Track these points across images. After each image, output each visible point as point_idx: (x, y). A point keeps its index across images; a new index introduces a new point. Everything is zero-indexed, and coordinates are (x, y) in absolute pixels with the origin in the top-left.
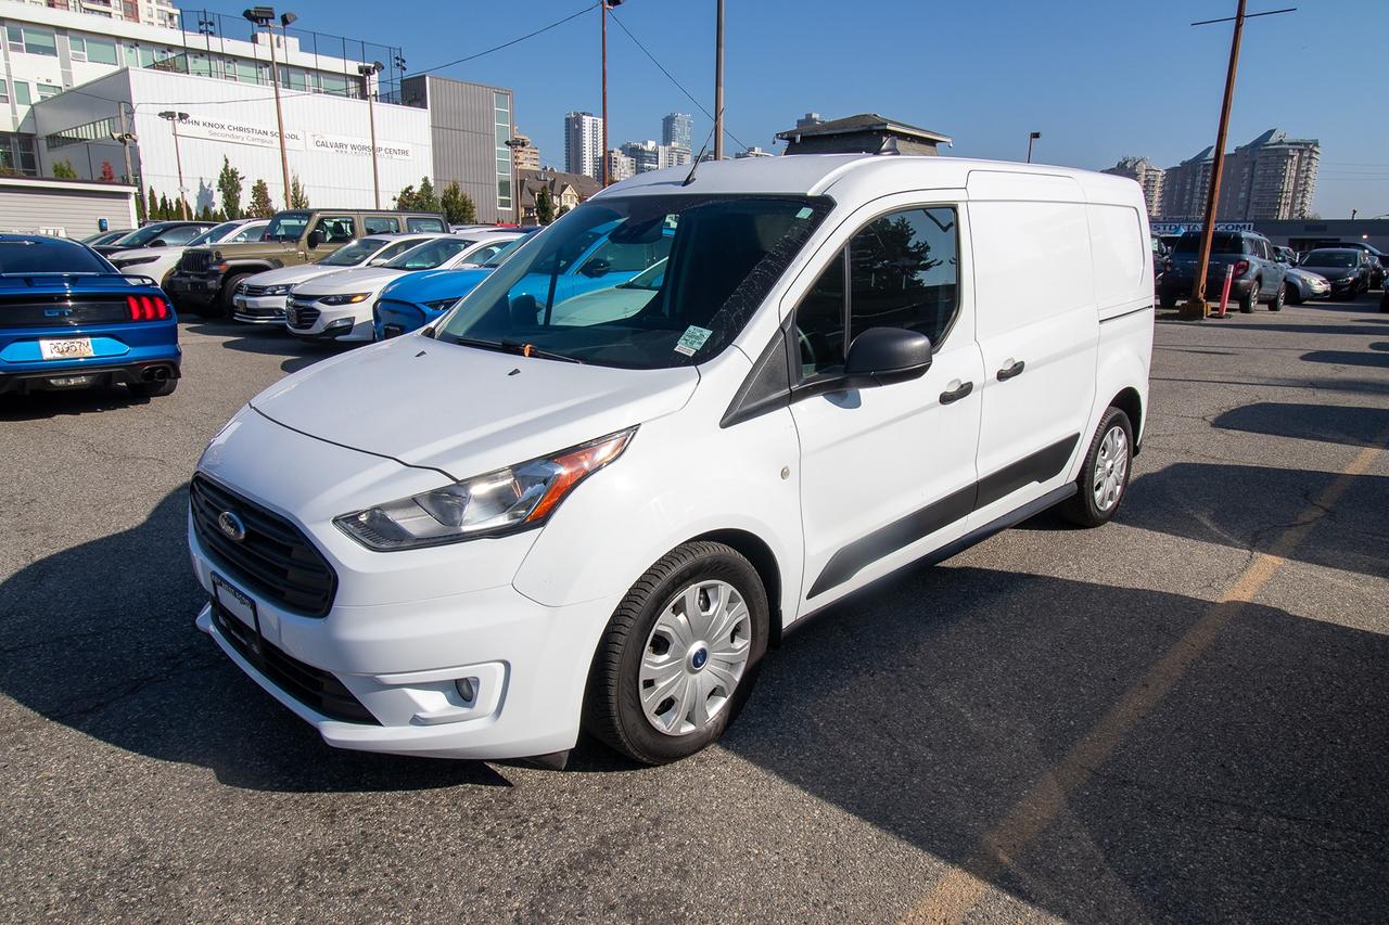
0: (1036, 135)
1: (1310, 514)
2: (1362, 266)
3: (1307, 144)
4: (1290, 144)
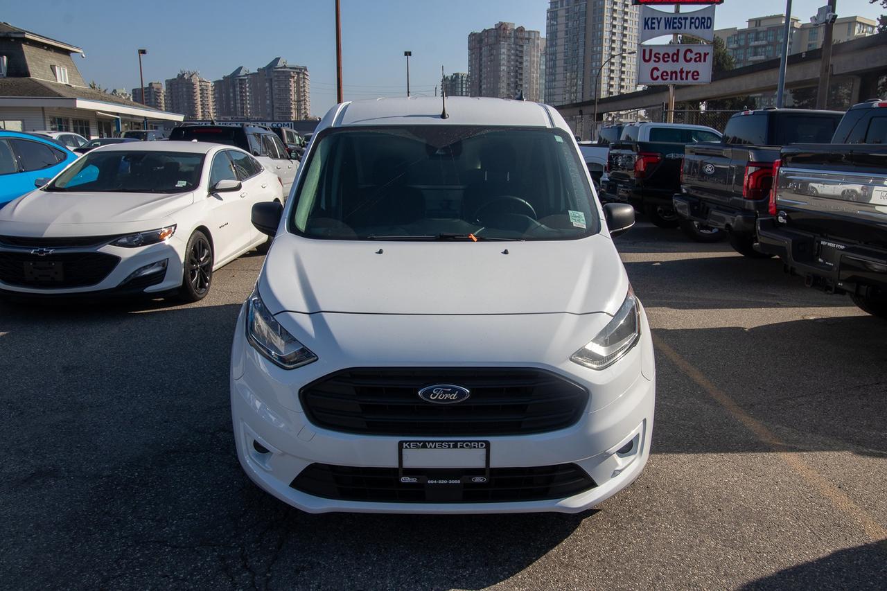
0: (143, 52)
3: (300, 69)
4: (291, 68)
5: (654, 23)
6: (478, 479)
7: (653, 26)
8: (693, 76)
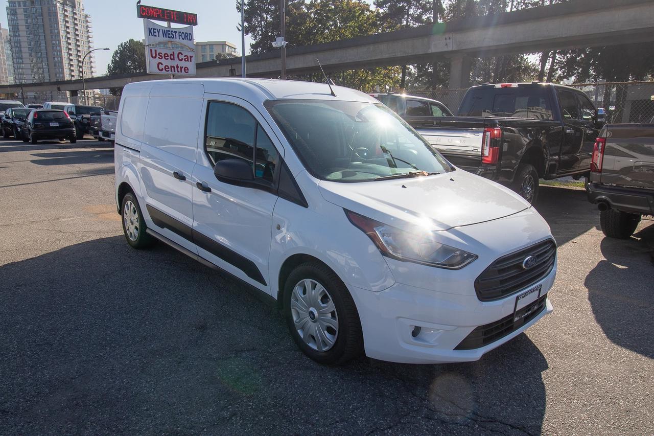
5: (155, 32)
7: (155, 34)
8: (185, 70)
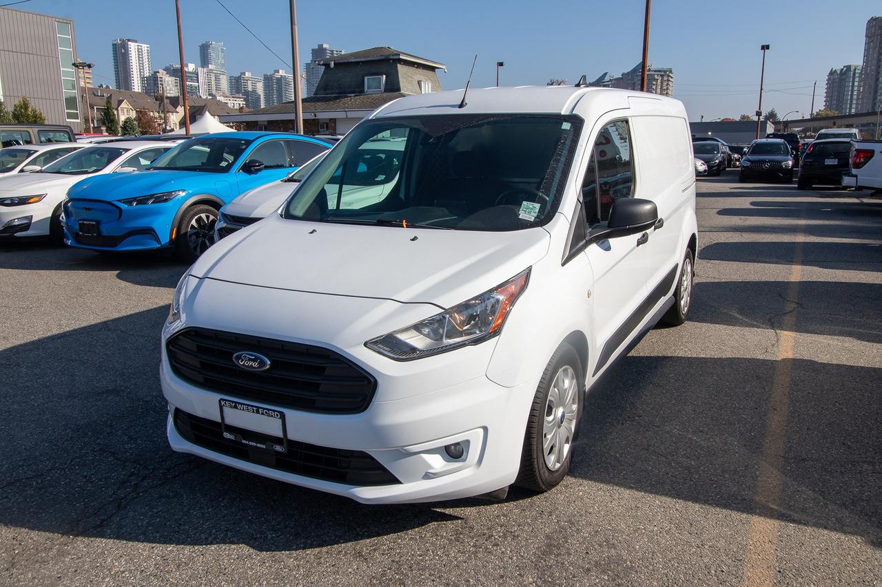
0: (501, 64)
1: (790, 307)
2: (722, 153)
3: (665, 72)
4: (655, 71)
6: (278, 448)
